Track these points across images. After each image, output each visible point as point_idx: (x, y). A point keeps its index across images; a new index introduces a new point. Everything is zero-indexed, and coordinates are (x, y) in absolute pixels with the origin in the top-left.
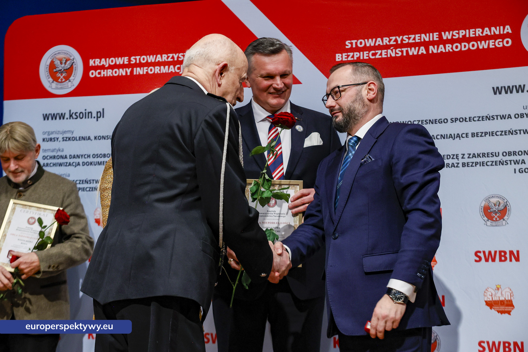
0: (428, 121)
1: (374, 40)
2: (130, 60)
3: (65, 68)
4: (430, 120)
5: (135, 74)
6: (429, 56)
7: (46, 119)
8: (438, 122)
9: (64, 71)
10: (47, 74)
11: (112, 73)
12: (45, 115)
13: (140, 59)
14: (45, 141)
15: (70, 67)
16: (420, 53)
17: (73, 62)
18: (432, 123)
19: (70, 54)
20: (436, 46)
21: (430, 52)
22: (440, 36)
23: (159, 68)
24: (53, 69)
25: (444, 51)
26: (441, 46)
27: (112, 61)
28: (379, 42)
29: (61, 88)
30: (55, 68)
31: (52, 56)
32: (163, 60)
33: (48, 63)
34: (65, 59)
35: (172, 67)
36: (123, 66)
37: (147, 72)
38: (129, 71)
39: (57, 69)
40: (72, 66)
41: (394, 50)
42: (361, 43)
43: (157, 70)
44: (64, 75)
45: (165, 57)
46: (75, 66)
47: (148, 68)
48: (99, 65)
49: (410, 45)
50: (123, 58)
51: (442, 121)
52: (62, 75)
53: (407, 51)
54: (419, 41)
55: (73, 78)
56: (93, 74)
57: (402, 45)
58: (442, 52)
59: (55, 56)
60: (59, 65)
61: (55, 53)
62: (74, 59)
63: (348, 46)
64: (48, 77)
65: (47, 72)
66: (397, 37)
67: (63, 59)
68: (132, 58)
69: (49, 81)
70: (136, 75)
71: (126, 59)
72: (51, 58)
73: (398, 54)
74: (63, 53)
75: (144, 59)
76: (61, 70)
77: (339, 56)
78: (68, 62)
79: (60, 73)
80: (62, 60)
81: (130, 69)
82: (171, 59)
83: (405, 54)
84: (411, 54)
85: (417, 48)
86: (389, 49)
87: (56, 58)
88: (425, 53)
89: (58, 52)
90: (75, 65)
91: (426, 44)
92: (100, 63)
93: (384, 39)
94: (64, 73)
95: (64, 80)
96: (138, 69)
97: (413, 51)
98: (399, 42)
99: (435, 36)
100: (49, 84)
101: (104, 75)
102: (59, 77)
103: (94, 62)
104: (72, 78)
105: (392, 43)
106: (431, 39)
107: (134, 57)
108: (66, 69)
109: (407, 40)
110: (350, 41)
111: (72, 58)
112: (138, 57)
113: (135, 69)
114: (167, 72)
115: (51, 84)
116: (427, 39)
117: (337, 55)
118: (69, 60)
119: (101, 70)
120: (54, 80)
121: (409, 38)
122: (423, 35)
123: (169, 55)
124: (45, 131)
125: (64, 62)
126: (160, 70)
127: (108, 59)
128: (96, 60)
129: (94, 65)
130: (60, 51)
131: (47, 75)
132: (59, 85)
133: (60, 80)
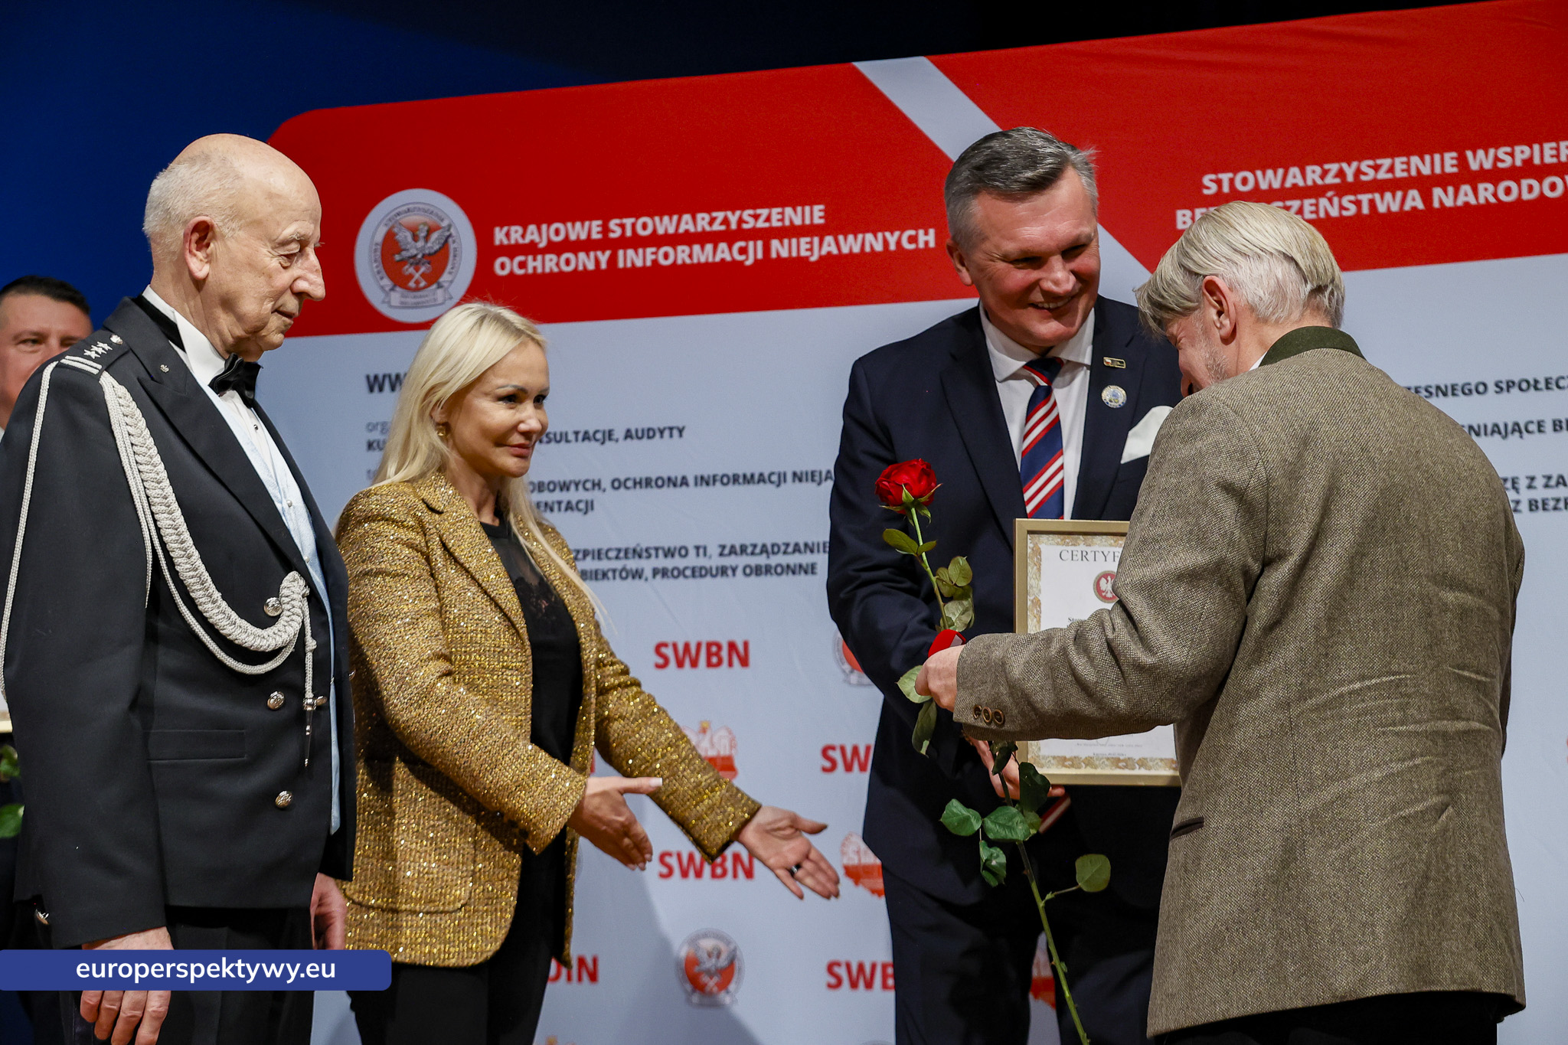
0: (1433, 390)
1: (1281, 171)
2: (606, 230)
3: (427, 252)
4: (1438, 388)
5: (621, 265)
6: (1431, 215)
7: (376, 388)
8: (1459, 393)
9: (424, 260)
10: (377, 267)
11: (558, 264)
12: (372, 379)
13: (634, 225)
14: (374, 449)
15: (440, 248)
16: (1407, 208)
17: (447, 234)
18: (1445, 394)
19: (440, 214)
20: (1450, 189)
21: (1436, 204)
22: (1462, 162)
23: (686, 248)
24: (394, 254)
25: (1473, 201)
26: (1466, 188)
27: (557, 232)
28: (1294, 177)
29: (416, 306)
30: (399, 251)
31: (390, 220)
32: (699, 229)
33: (379, 237)
34: (426, 228)
35: (723, 246)
36: (587, 245)
37: (655, 262)
38: (604, 258)
39: (405, 254)
40: (445, 245)
41: (1336, 200)
42: (1245, 181)
43: (681, 254)
44: (423, 269)
45: (703, 220)
46: (455, 245)
47: (658, 249)
48: (521, 241)
49: (1380, 186)
50: (587, 223)
51: (1470, 391)
52: (417, 270)
53: (1372, 203)
54: (1405, 174)
55: (450, 279)
56: (504, 266)
57: (1358, 187)
58: (1467, 204)
59: (398, 218)
60: (408, 243)
61: (397, 211)
62: (450, 226)
63: (1208, 188)
64: (378, 277)
65: (376, 261)
66: (1344, 165)
67: (421, 227)
68: (613, 224)
69: (382, 288)
70: (625, 269)
71: (596, 226)
72: (386, 225)
73: (1346, 209)
74: (419, 209)
75: (645, 227)
76: (416, 256)
77: (1184, 215)
78: (434, 236)
79: (411, 264)
80: (417, 229)
81: (608, 253)
82: (721, 224)
83: (1366, 210)
84: (1382, 208)
85: (1399, 194)
86: (1323, 196)
87: (400, 224)
88: (1420, 206)
89: (405, 208)
90: (454, 242)
91: (1424, 184)
92: (523, 236)
93: (1309, 169)
94: (423, 264)
95: (423, 284)
96: (630, 252)
97: (1388, 203)
98: (1350, 178)
99: (1449, 162)
100: (382, 295)
101: (535, 268)
102: (411, 276)
103: (508, 235)
104: (445, 278)
105: (1330, 180)
106: (1438, 170)
107: (617, 221)
108: (430, 255)
109: (1371, 172)
110: (1213, 177)
111: (444, 224)
112: (628, 222)
113: (621, 253)
114: (710, 260)
115: (387, 294)
116: (1426, 171)
117: (1179, 213)
118: (438, 228)
119: (526, 254)
120: (395, 285)
121: (1377, 168)
122: (1415, 160)
123: (714, 214)
124: (375, 422)
125: (423, 234)
126: (690, 256)
127: (544, 227)
128: (513, 228)
129: (506, 242)
130: (410, 206)
131: (376, 270)
132: (411, 298)
133: (412, 284)
